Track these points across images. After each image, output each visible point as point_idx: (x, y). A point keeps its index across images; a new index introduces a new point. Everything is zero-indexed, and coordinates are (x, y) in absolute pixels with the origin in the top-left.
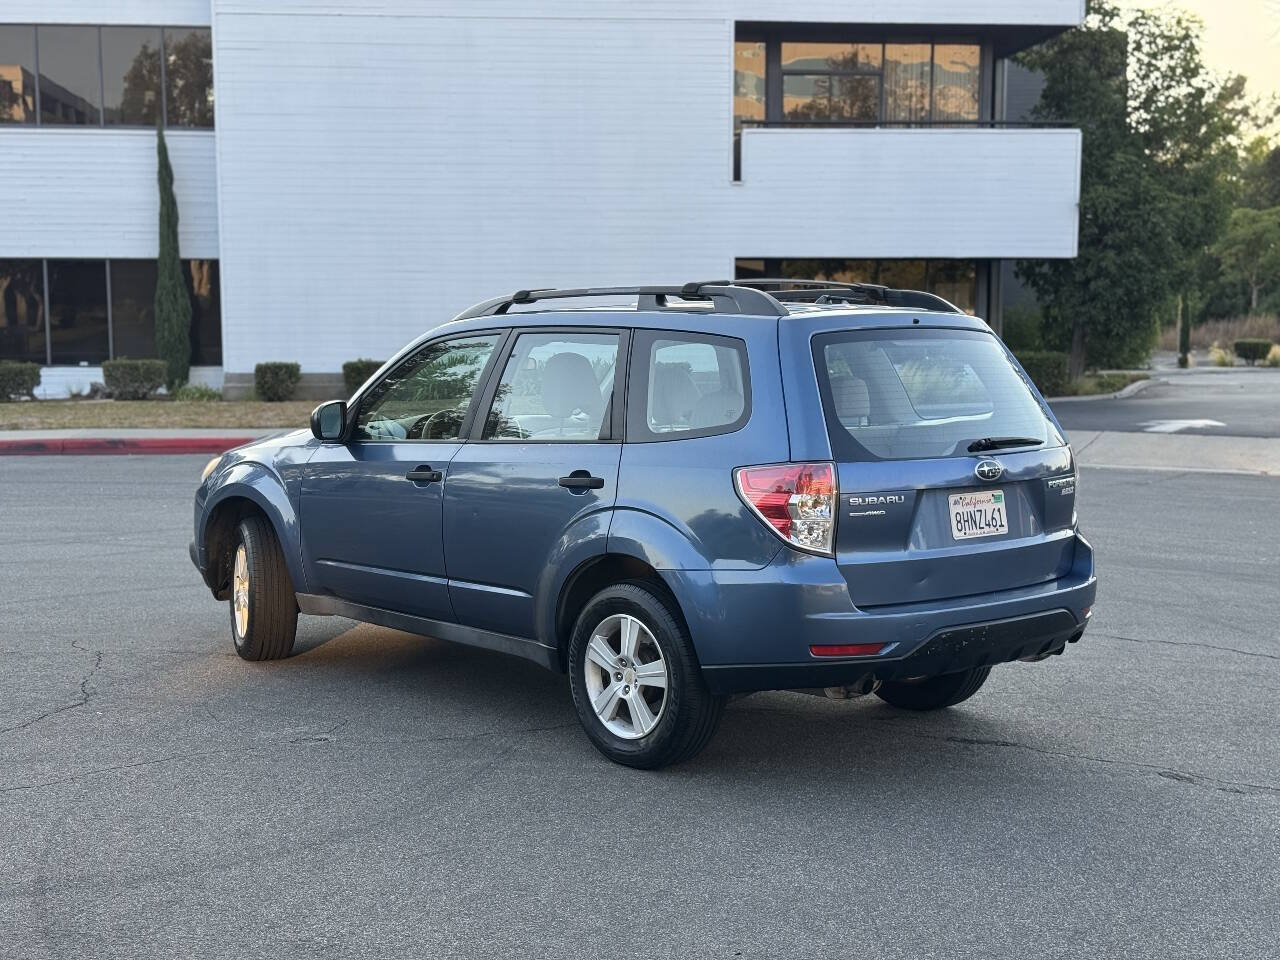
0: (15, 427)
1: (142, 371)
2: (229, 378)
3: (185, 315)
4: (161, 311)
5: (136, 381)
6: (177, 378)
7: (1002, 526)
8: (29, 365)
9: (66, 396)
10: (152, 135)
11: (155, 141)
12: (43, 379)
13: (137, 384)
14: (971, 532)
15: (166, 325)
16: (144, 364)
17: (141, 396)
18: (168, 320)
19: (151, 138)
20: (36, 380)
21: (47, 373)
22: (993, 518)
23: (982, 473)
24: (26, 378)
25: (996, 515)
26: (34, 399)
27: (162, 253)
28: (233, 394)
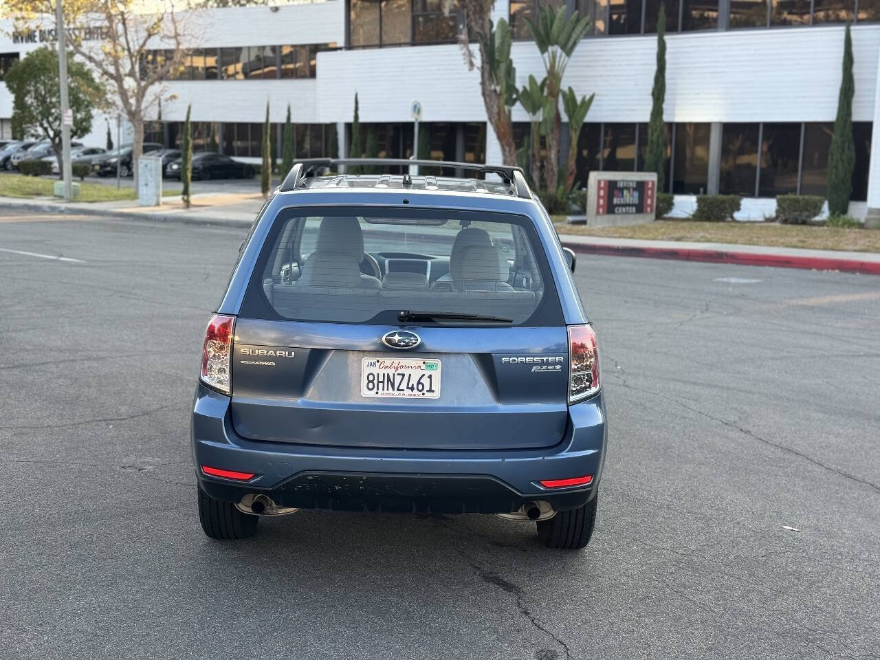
0: (679, 240)
1: (801, 204)
2: (871, 211)
3: (849, 164)
4: (832, 160)
5: (797, 211)
6: (839, 209)
7: (430, 390)
8: (732, 196)
9: (762, 219)
10: (841, 30)
11: (842, 36)
12: (742, 207)
13: (797, 213)
14: (388, 392)
15: (834, 171)
16: (804, 199)
17: (800, 222)
18: (836, 167)
19: (839, 32)
20: (737, 207)
21: (746, 203)
22: (419, 383)
23: (389, 341)
24: (727, 205)
25: (425, 381)
26: (734, 220)
27: (838, 117)
28: (872, 223)
